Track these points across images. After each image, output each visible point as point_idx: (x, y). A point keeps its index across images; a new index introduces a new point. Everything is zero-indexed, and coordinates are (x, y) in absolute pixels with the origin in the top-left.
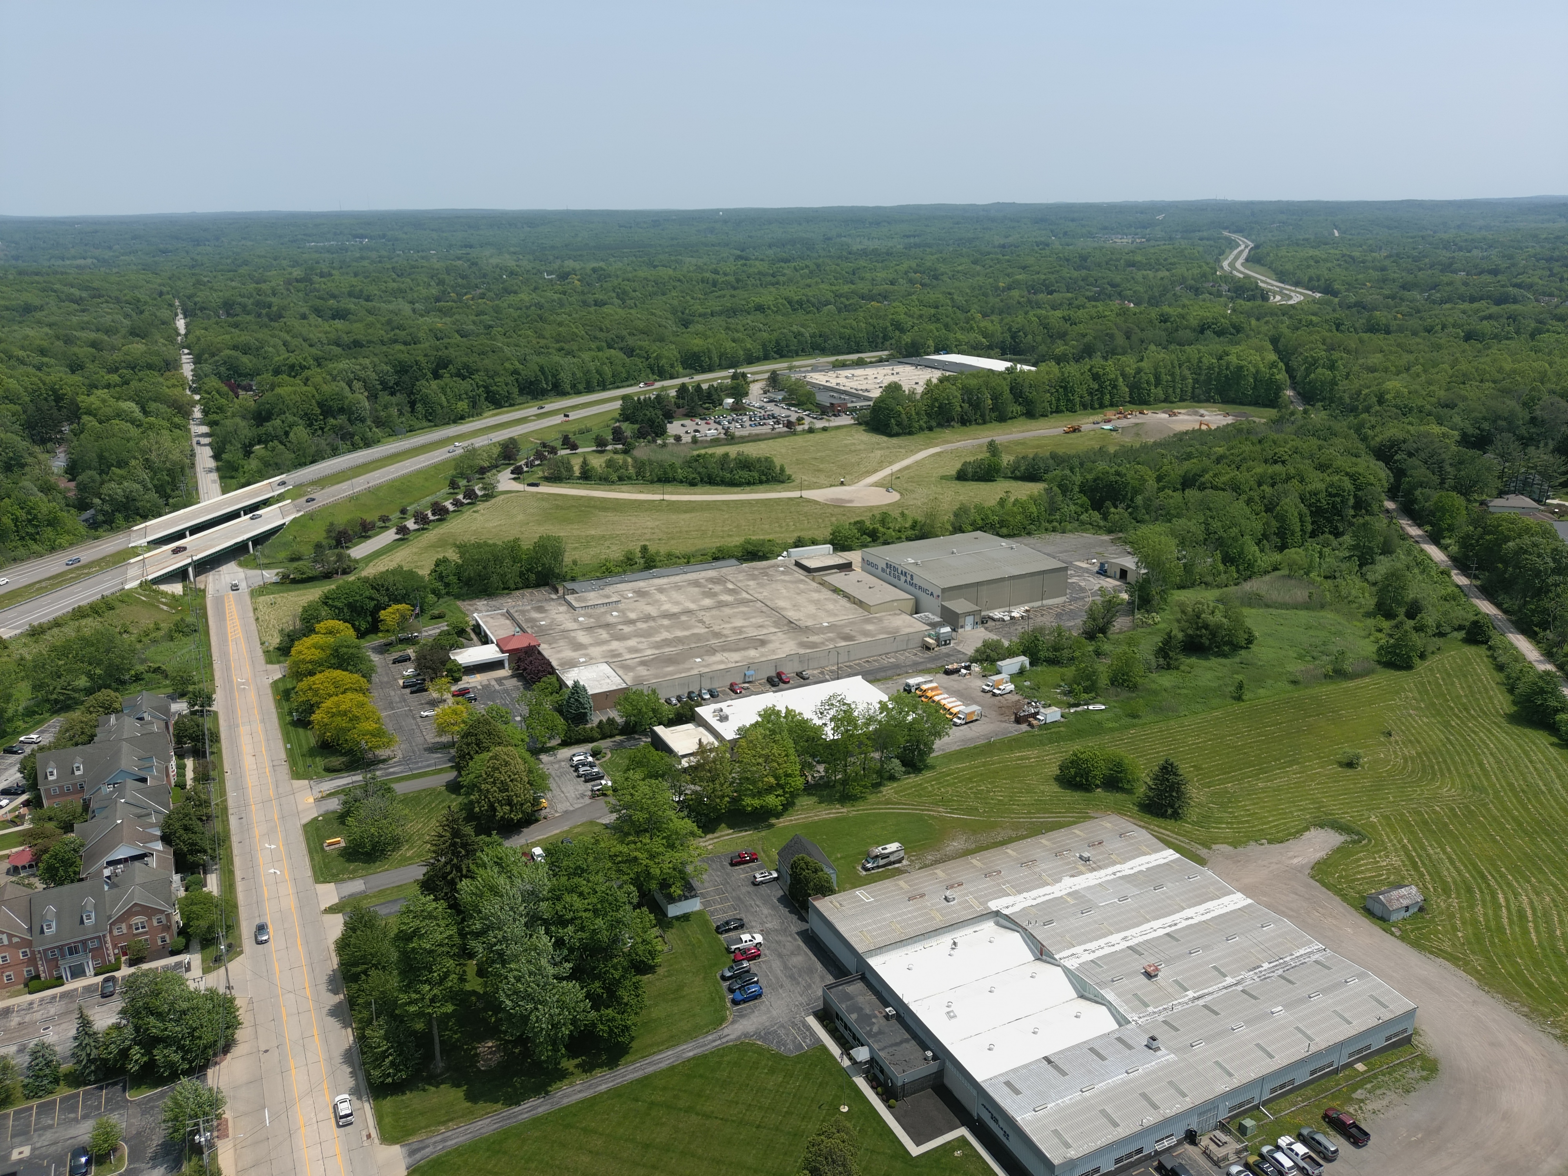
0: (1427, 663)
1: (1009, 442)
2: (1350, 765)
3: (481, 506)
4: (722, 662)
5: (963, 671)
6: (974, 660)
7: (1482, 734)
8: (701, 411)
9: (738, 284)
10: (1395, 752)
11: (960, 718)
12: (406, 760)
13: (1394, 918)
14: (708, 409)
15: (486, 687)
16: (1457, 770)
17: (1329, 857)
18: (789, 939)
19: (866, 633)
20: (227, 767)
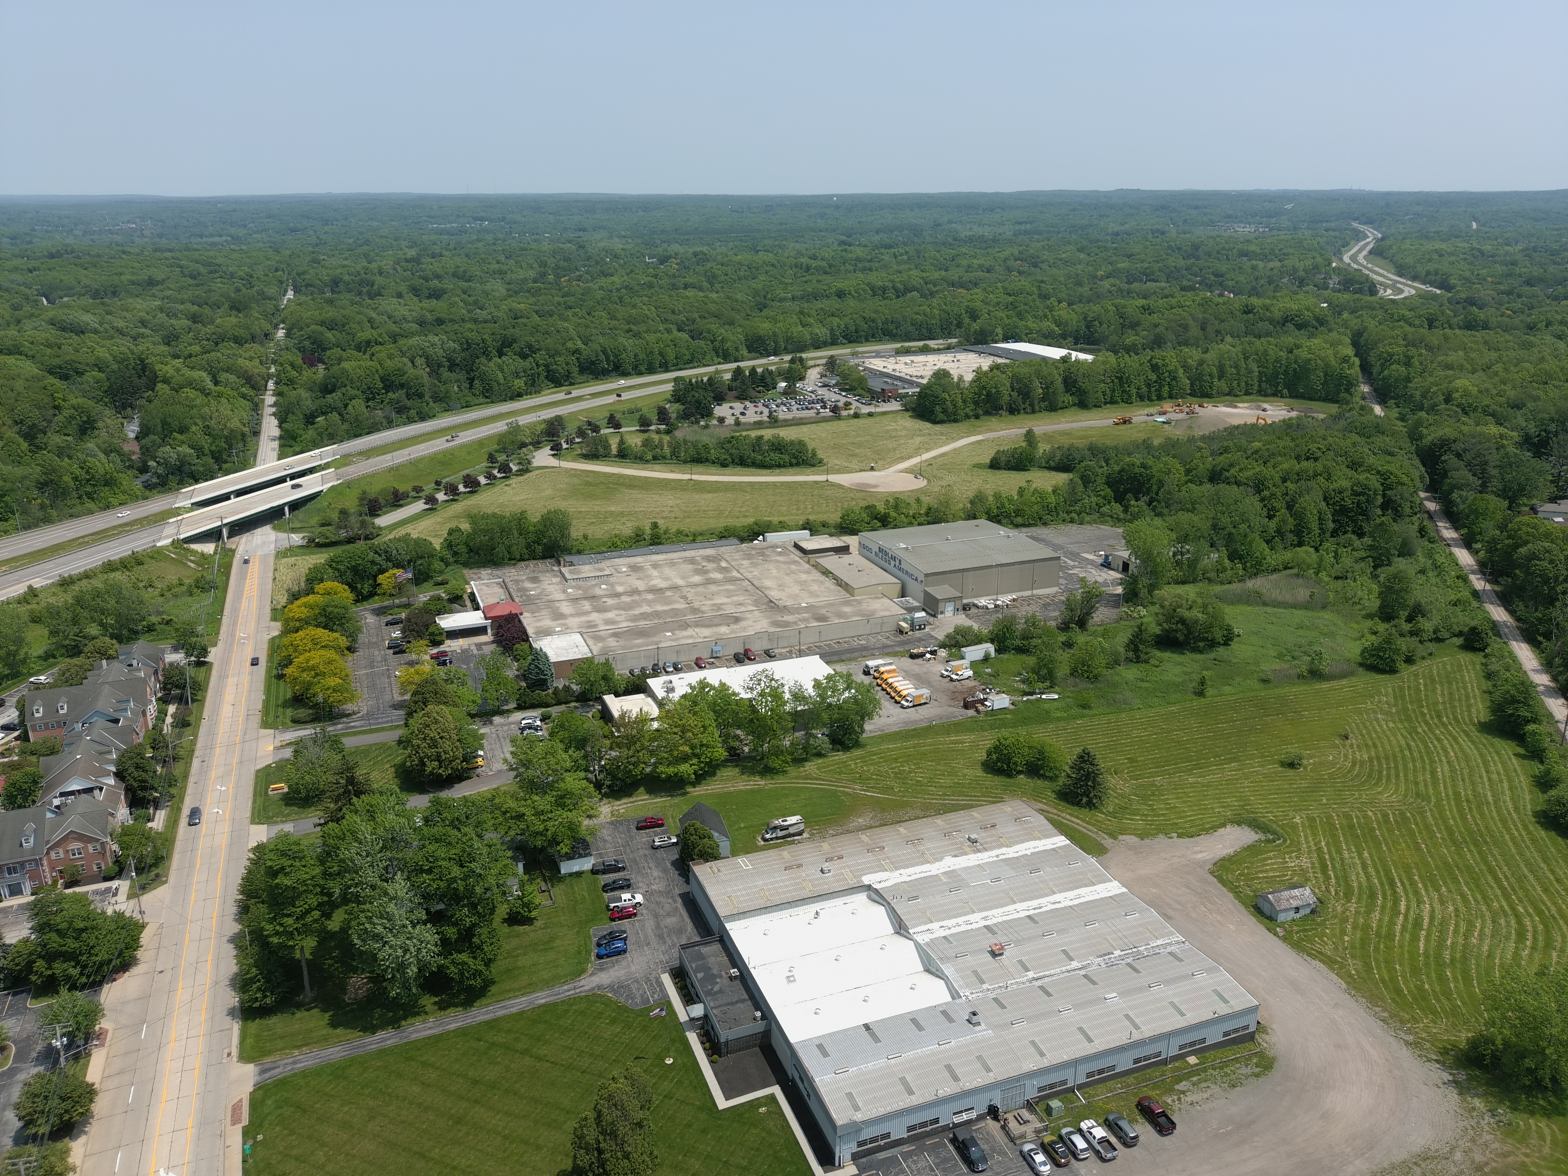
0: (1414, 668)
1: (1055, 432)
2: (1292, 765)
3: (514, 481)
4: (691, 637)
5: (928, 656)
6: (943, 646)
7: (1446, 742)
8: (753, 393)
9: (831, 269)
10: (1346, 756)
11: (907, 701)
12: (369, 715)
13: (1281, 918)
14: (759, 392)
15: (465, 651)
16: (1406, 776)
17: (1236, 854)
18: (670, 900)
19: (840, 615)
20: (206, 714)
